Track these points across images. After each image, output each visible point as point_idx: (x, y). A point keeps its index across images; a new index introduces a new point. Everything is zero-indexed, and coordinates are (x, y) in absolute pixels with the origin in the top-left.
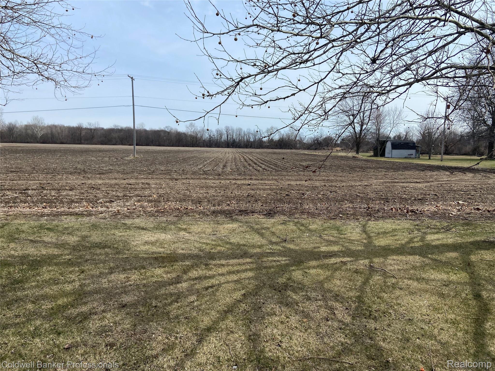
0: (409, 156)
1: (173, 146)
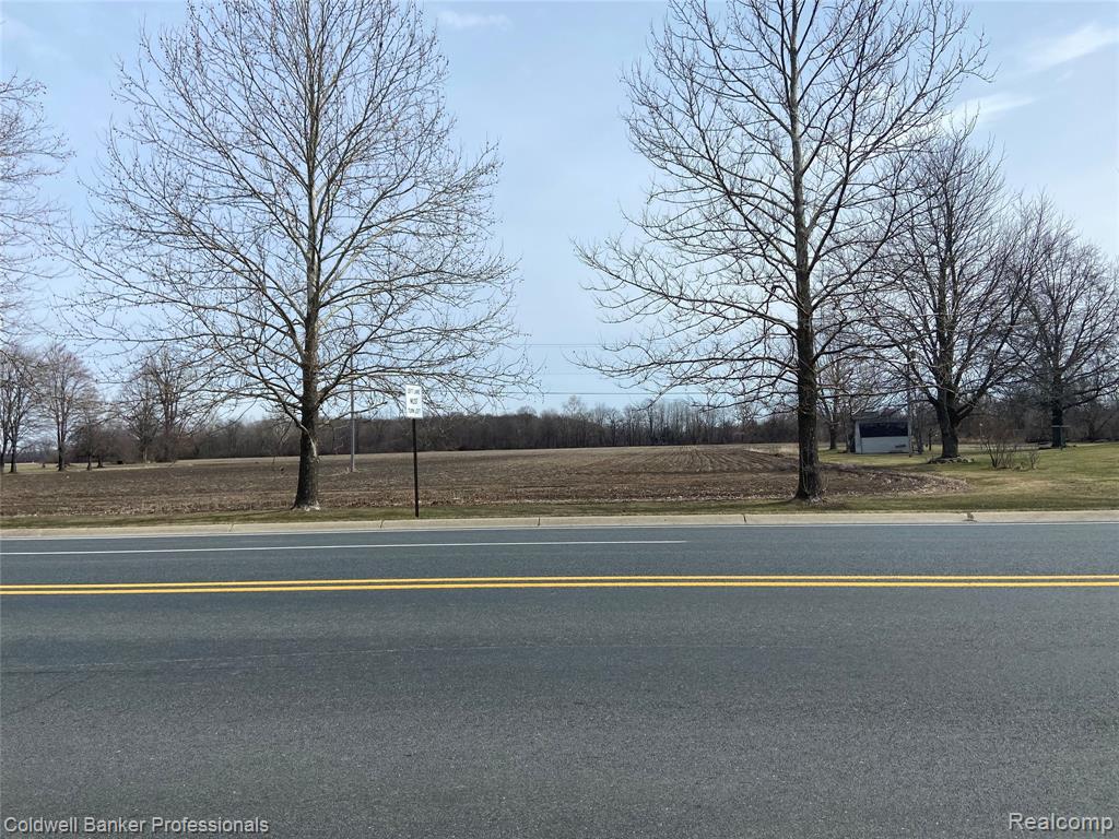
0: (898, 449)
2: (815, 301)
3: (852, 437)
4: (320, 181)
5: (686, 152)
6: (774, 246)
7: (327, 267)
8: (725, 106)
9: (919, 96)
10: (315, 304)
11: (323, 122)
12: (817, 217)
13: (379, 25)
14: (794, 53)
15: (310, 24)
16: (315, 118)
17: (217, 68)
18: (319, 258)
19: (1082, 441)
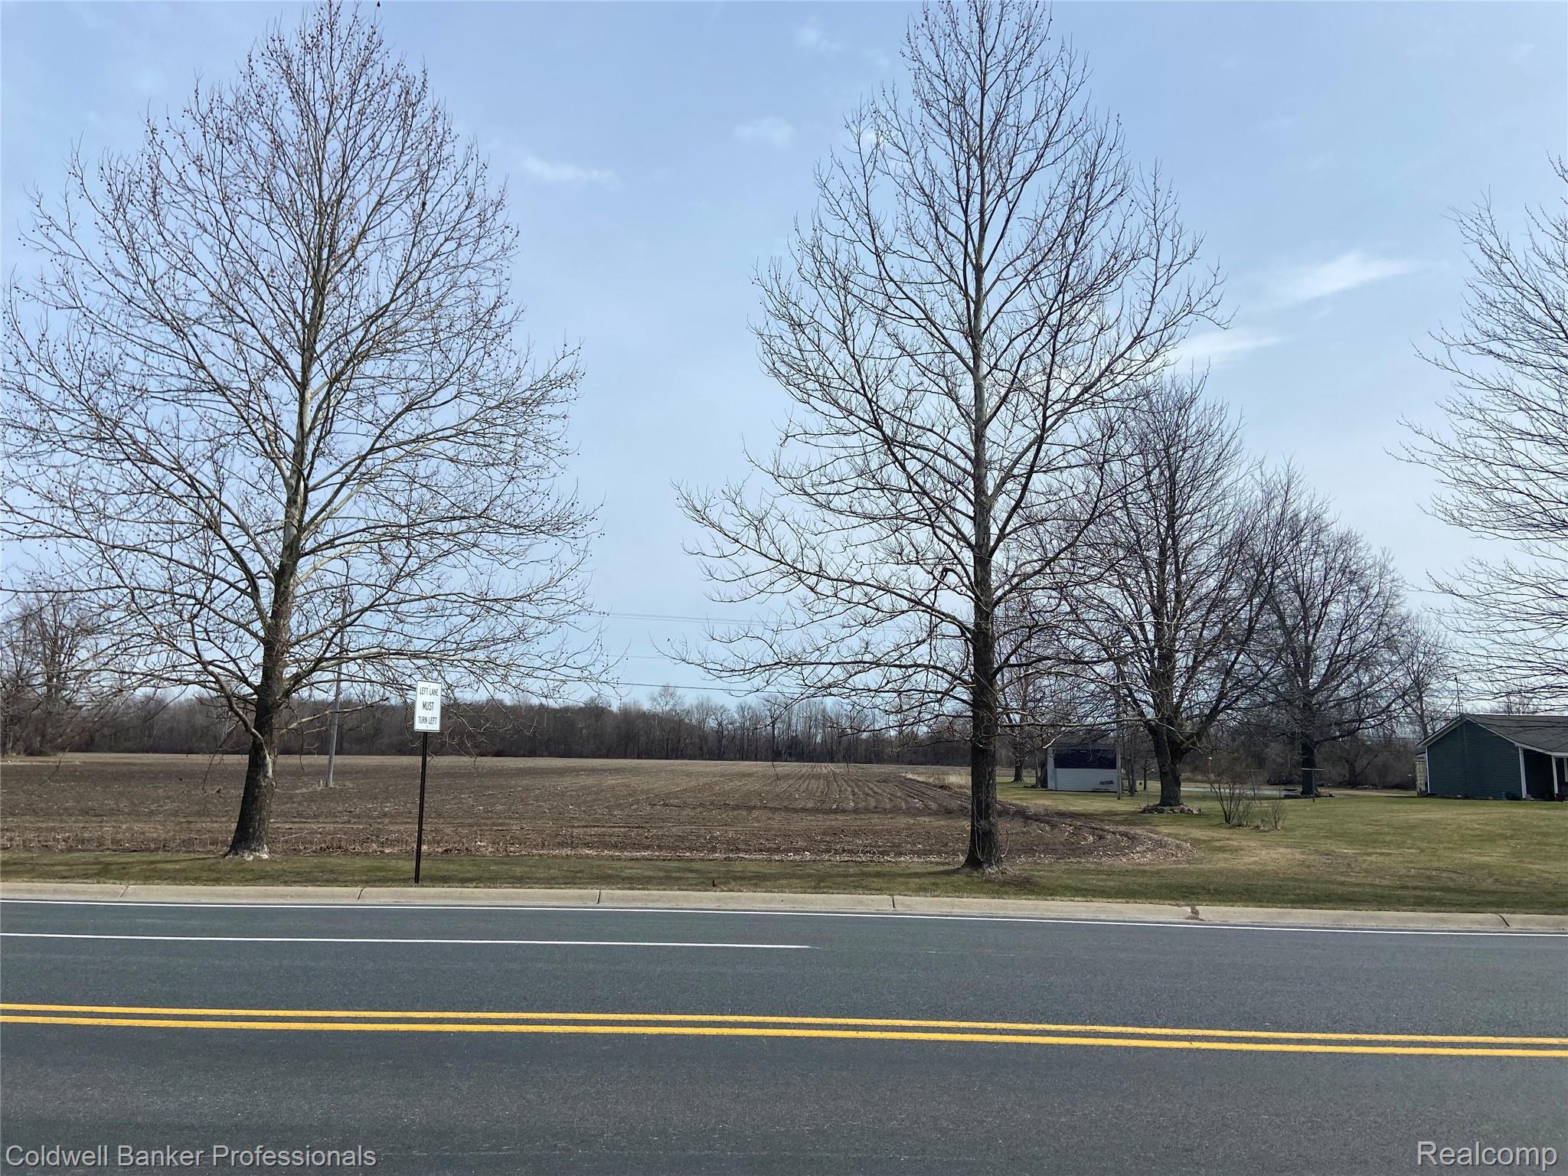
0: (1104, 787)
1: (607, 756)
2: (999, 593)
3: (1043, 765)
4: (318, 380)
5: (836, 383)
6: (947, 517)
7: (317, 498)
8: (890, 329)
9: (1135, 339)
10: (293, 551)
11: (331, 300)
12: (1003, 482)
13: (424, 178)
14: (979, 271)
15: (324, 167)
16: (320, 292)
17: (181, 214)
18: (306, 486)
19: (1340, 785)
